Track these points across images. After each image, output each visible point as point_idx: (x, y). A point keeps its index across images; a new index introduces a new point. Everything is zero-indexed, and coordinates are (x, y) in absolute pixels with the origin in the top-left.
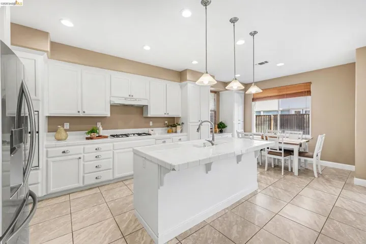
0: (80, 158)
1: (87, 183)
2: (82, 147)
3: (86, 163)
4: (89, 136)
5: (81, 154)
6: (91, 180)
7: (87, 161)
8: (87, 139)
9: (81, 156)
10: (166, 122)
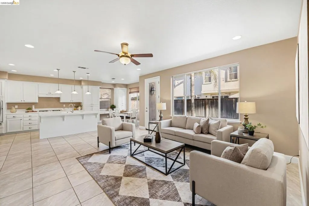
0: (21, 119)
1: (25, 129)
2: (22, 115)
3: (24, 122)
4: (27, 111)
5: (22, 118)
6: (26, 128)
7: (25, 121)
8: (26, 112)
9: (22, 119)
10: (74, 105)
